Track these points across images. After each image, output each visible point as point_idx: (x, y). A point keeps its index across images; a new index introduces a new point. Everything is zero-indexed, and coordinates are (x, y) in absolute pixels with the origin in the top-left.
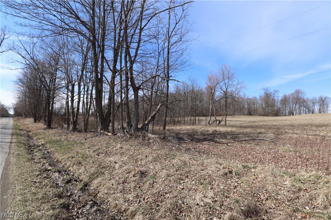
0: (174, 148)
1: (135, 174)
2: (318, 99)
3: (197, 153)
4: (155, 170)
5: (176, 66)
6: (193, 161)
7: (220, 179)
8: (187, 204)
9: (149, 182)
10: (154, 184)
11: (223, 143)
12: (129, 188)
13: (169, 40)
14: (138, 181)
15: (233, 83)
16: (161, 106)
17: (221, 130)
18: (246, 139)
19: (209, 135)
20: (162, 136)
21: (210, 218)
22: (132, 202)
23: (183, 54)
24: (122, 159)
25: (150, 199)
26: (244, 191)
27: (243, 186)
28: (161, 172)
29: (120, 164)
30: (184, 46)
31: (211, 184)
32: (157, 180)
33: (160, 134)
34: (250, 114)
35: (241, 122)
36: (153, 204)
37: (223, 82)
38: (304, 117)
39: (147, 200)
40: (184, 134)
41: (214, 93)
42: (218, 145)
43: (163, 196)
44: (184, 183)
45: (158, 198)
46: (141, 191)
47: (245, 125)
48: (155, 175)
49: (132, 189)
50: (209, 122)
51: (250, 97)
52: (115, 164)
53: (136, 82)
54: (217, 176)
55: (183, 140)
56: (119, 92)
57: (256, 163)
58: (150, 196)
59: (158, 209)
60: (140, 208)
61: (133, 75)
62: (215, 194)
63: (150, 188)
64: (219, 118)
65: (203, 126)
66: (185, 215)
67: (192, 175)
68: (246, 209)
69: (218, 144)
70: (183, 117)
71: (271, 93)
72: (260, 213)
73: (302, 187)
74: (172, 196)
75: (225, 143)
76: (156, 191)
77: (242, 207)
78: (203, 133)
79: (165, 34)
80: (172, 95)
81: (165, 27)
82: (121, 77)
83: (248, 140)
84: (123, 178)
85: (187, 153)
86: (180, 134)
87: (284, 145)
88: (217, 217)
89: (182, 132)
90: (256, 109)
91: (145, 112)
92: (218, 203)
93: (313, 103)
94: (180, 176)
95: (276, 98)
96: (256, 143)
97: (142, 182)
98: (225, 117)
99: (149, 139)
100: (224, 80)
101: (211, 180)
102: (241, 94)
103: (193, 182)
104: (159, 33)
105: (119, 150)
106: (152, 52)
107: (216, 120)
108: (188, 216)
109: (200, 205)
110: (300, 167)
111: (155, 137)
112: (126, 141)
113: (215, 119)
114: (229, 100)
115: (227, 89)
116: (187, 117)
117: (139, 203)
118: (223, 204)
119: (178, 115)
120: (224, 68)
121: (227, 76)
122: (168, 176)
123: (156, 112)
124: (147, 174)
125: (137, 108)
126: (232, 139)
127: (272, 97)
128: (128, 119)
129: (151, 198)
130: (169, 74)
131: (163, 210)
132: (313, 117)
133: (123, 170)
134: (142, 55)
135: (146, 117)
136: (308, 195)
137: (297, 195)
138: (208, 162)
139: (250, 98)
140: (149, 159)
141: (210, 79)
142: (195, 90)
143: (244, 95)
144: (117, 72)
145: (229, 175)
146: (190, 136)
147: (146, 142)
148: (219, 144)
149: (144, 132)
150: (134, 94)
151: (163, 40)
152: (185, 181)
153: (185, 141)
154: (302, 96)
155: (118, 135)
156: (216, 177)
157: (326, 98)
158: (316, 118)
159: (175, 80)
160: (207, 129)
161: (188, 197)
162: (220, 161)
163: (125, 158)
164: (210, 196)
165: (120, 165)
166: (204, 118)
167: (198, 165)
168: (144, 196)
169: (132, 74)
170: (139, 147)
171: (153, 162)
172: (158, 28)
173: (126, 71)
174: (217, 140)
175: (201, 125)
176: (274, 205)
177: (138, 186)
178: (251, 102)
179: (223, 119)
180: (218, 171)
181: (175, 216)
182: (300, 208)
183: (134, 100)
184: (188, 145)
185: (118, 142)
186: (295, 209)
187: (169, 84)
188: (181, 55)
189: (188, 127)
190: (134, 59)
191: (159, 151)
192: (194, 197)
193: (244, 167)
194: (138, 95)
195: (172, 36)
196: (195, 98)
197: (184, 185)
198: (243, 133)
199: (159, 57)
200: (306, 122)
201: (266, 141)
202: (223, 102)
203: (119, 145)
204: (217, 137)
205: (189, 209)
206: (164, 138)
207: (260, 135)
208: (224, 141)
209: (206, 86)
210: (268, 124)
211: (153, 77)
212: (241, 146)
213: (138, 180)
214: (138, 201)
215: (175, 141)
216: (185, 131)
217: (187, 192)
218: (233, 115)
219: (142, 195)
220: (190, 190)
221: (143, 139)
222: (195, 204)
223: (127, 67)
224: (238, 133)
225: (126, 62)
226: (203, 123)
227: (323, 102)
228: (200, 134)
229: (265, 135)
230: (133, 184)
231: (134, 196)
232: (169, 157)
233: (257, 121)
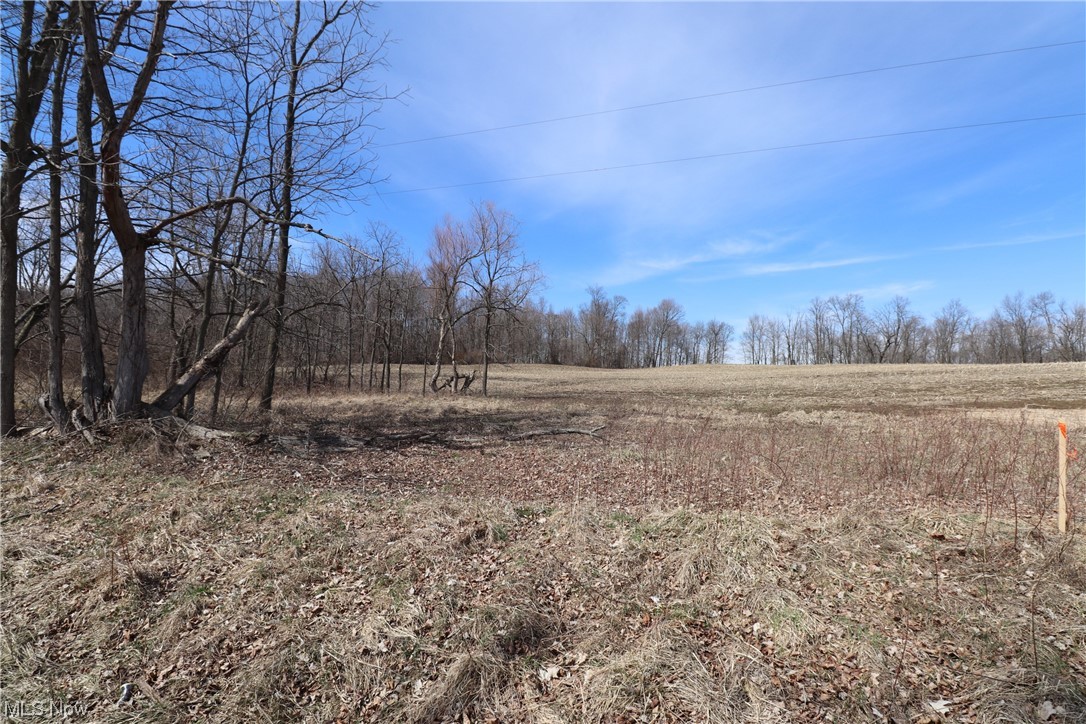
0: (298, 475)
1: (113, 589)
2: (706, 327)
3: (382, 486)
4: (210, 563)
5: (321, 178)
6: (367, 512)
7: (447, 558)
8: (328, 660)
9: (177, 611)
10: (201, 613)
11: (471, 448)
12: (81, 648)
13: (295, 73)
14: (128, 615)
15: (511, 264)
16: (252, 319)
17: (470, 406)
18: (536, 432)
19: (428, 423)
20: (252, 434)
21: (403, 687)
22: (96, 700)
23: (347, 138)
24: (52, 537)
25: (182, 672)
26: (514, 582)
27: (512, 569)
28: (236, 567)
29: (40, 555)
30: (353, 110)
31: (417, 580)
32: (216, 599)
33: (244, 427)
34: (554, 360)
35: (529, 383)
36: (191, 690)
37: (482, 257)
38: (677, 373)
39: (165, 681)
40: (343, 424)
41: (453, 289)
42: (454, 455)
43: (237, 650)
44: (324, 589)
45: (214, 662)
46: (142, 649)
47: (540, 390)
48: (208, 581)
49: (98, 651)
50: (435, 381)
51: (556, 311)
52: (11, 561)
53: (133, 214)
54: (439, 552)
55: (338, 445)
56: (45, 246)
57: (552, 497)
58: (179, 664)
59: (213, 703)
60: (130, 714)
61: (123, 183)
62: (427, 609)
63: (183, 631)
64: (466, 370)
65: (413, 397)
66: (320, 697)
67: (357, 561)
68: (511, 633)
69: (454, 451)
70: (346, 363)
71: (607, 304)
72: (547, 635)
73: (651, 550)
74: (273, 644)
75: (475, 447)
76: (210, 638)
77: (501, 629)
78: (412, 419)
79: (277, 48)
80: (303, 281)
81: (277, 22)
82: (56, 183)
83: (539, 435)
84: (52, 615)
85: (347, 489)
86: (328, 423)
87: (624, 446)
88: (427, 675)
89: (336, 415)
90: (569, 345)
91: (182, 342)
92: (435, 633)
93: (697, 337)
94: (312, 570)
95: (618, 318)
96: (561, 443)
97: (145, 617)
98: (484, 366)
99: (195, 447)
100: (484, 250)
101: (419, 565)
102: (534, 299)
103: (359, 583)
104: (254, 39)
105: (37, 500)
106: (217, 103)
107: (457, 374)
108: (328, 699)
109: (374, 653)
110: (652, 498)
111: (223, 438)
112: (78, 460)
113: (452, 373)
114: (500, 315)
115: (491, 281)
116: (360, 365)
117: (128, 700)
118: (447, 634)
119: (324, 356)
120: (486, 214)
121: (494, 238)
122: (264, 577)
123: (230, 341)
124: (172, 580)
125: (135, 319)
126: (500, 433)
127: (609, 315)
128: (88, 366)
129: (185, 667)
130: (292, 203)
131: (231, 701)
132: (693, 373)
133: (52, 582)
134: (171, 106)
135: (183, 362)
136: (660, 568)
137: (636, 570)
138: (417, 510)
139: (555, 313)
140: (184, 524)
141: (441, 242)
142: (392, 271)
143: (542, 301)
144: (34, 158)
145: (475, 543)
146: (366, 428)
147: (180, 457)
148: (458, 451)
149: (172, 421)
150: (125, 264)
151: (268, 67)
152: (331, 584)
153: (343, 448)
154: (675, 318)
155: (33, 433)
156: (435, 553)
157: (721, 327)
158: (699, 375)
159: (310, 227)
160: (424, 406)
161: (334, 634)
162: (454, 505)
163: (66, 532)
164: (409, 616)
165: (39, 563)
166: (418, 369)
167: (382, 523)
168: (153, 668)
169: (113, 175)
170: (140, 480)
171: (203, 533)
172: (249, 16)
173: (82, 160)
174: (455, 438)
175: (405, 392)
176: (584, 606)
177: (126, 634)
178: (559, 325)
179: (477, 374)
180: (445, 535)
181: (281, 708)
182: (639, 603)
183: (121, 287)
184: (353, 459)
185: (32, 466)
186: (628, 607)
187: (290, 241)
188: (339, 142)
189: (362, 400)
190: (129, 116)
191: (236, 491)
192: (354, 631)
193: (520, 513)
194: (142, 268)
195: (309, 64)
196: (391, 302)
197: (323, 598)
198: (531, 417)
199: (247, 131)
200: (679, 385)
201: (586, 436)
202: (480, 320)
203: (39, 479)
204: (455, 430)
205: (334, 674)
206: (260, 440)
207: (574, 419)
208: (474, 440)
209: (428, 263)
210: (596, 388)
211: (218, 206)
212: (521, 454)
213: (127, 609)
214: (125, 692)
215: (303, 450)
216: (350, 414)
217: (331, 618)
218: (507, 360)
219: (145, 666)
220: (343, 612)
221: (162, 447)
222: (357, 652)
223: (90, 145)
224: (517, 416)
225: (86, 124)
226: (417, 384)
227: (716, 335)
228: (401, 421)
229: (584, 419)
230: (104, 629)
231: (106, 674)
232: (277, 508)
233: (571, 380)
